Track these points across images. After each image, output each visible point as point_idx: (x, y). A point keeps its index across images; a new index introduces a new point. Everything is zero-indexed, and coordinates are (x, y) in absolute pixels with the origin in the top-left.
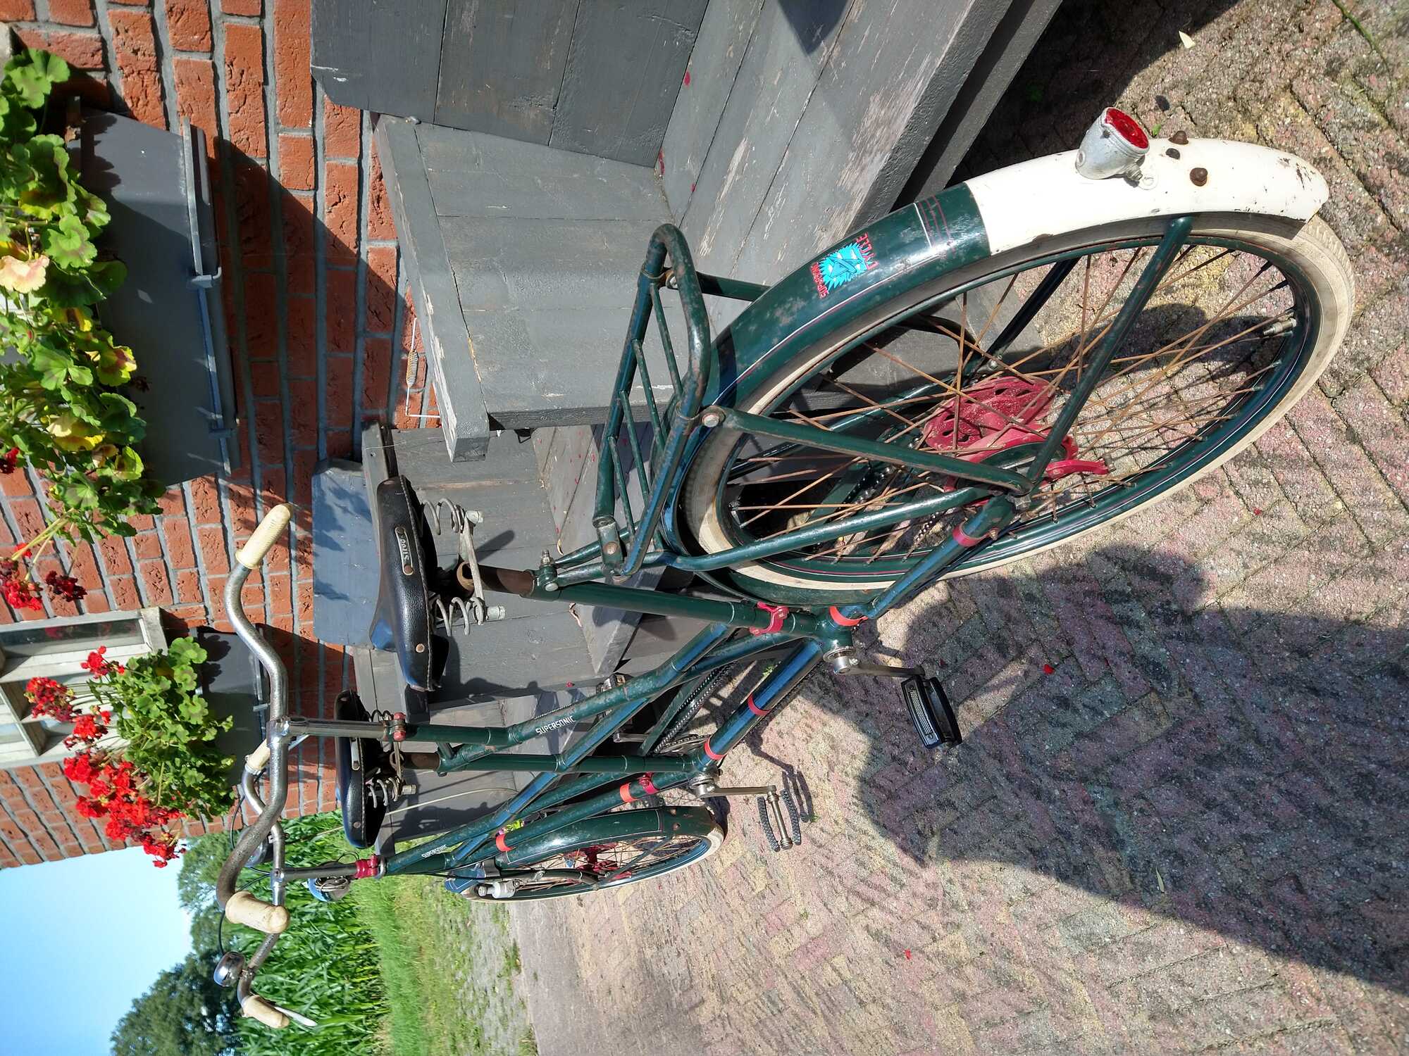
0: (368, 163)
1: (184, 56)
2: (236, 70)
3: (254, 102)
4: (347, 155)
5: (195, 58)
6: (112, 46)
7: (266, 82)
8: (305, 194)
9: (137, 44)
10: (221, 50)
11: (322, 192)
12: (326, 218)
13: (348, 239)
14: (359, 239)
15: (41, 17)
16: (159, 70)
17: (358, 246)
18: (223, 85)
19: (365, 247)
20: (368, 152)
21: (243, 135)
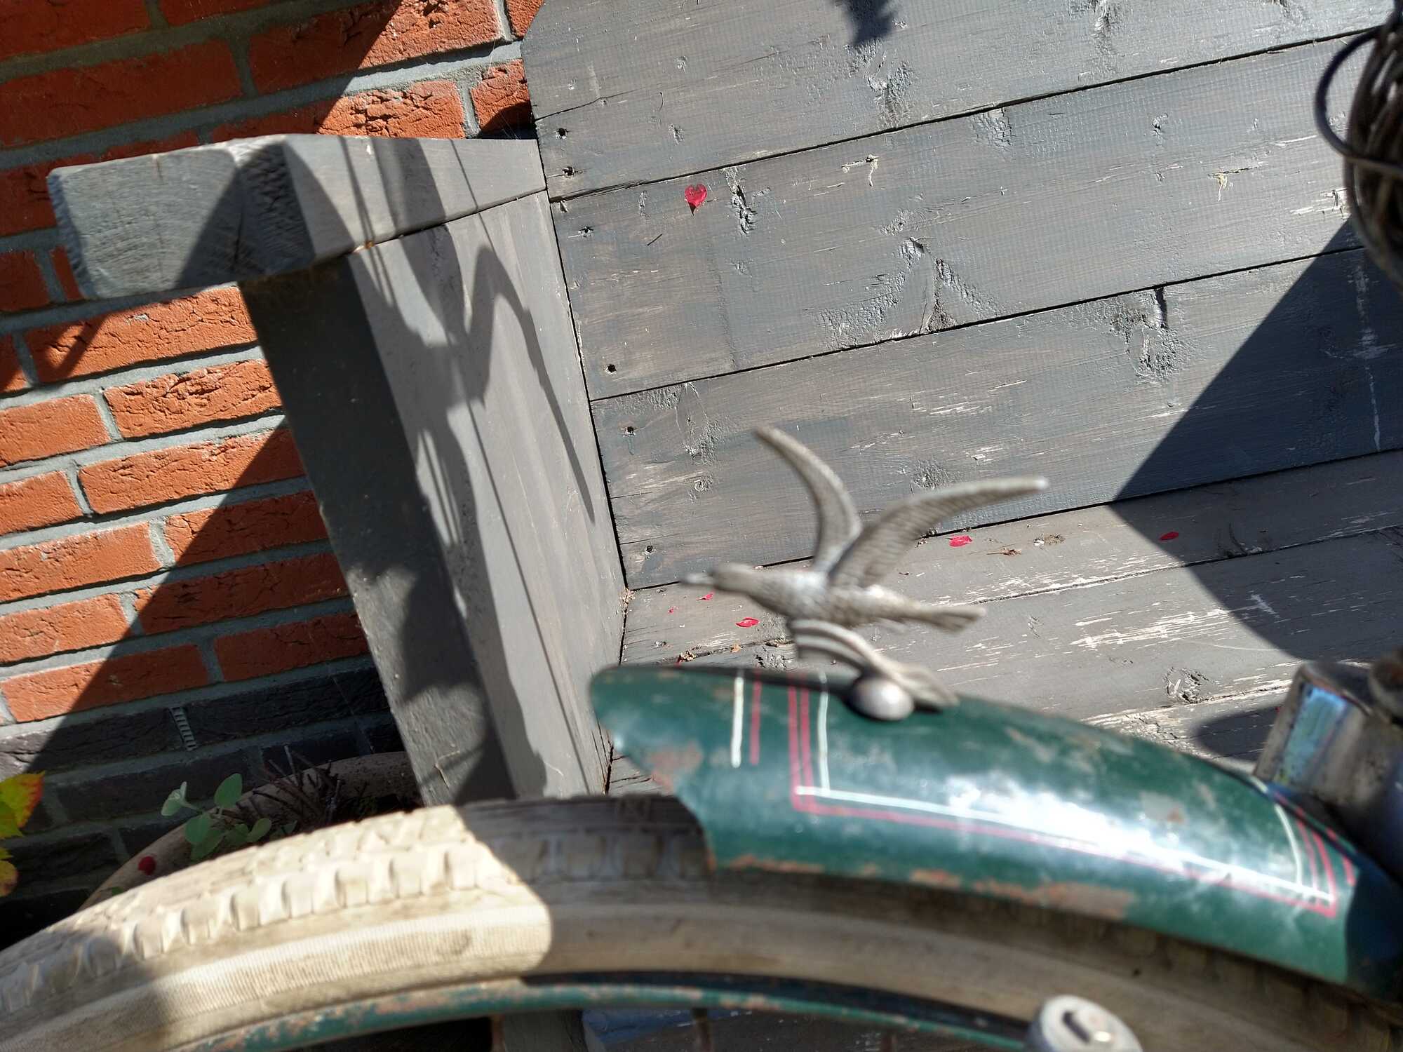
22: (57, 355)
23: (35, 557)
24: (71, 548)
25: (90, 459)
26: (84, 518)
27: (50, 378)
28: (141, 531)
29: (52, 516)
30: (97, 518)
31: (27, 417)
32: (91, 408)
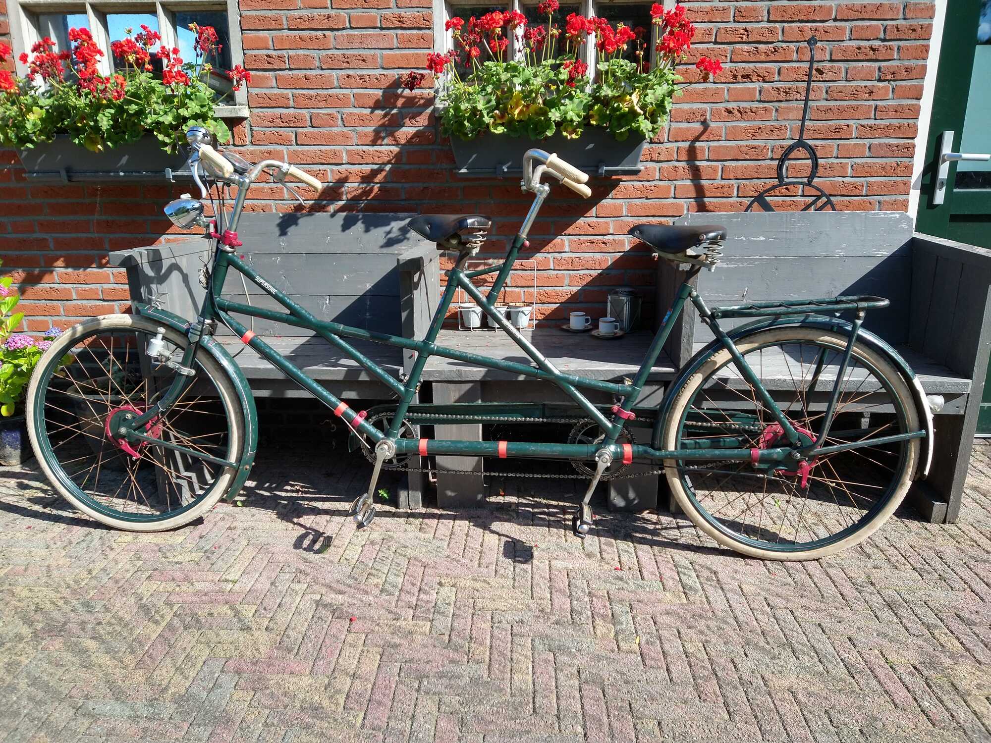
0: (611, 238)
1: (658, 170)
2: (652, 188)
3: (639, 194)
4: (614, 230)
5: (657, 174)
6: (660, 145)
7: (647, 198)
8: (594, 213)
9: (662, 154)
10: (660, 183)
11: (595, 219)
12: (581, 221)
13: (570, 230)
14: (569, 235)
15: (672, 124)
16: (651, 161)
17: (565, 235)
18: (645, 183)
19: (565, 238)
20: (616, 237)
21: (623, 189)
22: (104, 261)
23: (87, 306)
24: (96, 306)
25: (106, 286)
26: (101, 300)
27: (101, 266)
28: (113, 306)
29: (93, 298)
30: (104, 300)
31: (94, 274)
32: (109, 274)
